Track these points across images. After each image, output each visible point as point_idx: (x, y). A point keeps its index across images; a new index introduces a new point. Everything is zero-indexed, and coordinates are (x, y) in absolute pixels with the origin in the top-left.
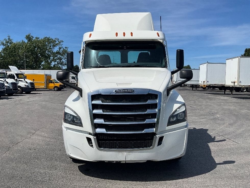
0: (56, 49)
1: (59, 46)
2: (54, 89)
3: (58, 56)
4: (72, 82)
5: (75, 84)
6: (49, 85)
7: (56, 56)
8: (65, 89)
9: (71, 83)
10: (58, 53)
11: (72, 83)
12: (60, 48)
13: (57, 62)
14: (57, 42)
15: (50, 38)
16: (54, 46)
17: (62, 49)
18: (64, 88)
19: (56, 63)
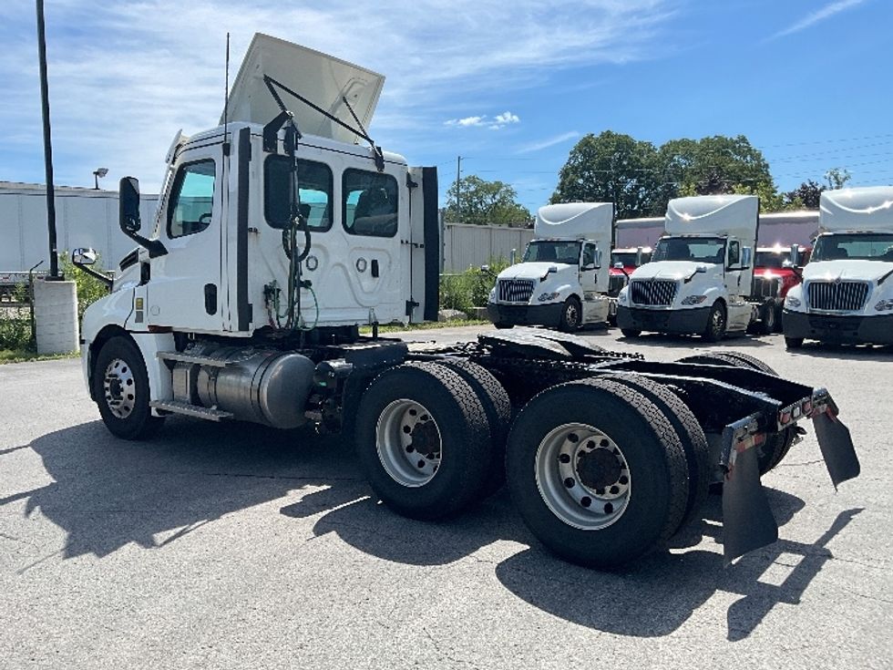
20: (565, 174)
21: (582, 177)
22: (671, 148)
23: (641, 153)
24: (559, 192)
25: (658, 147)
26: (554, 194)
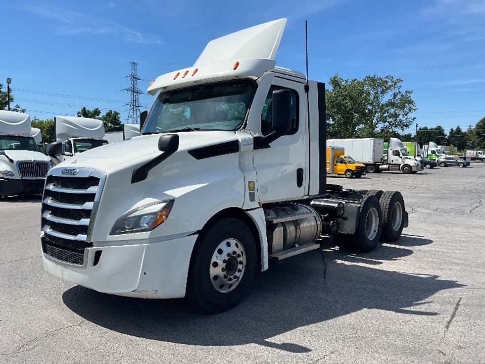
0: (386, 98)
1: (394, 91)
2: (345, 174)
3: (392, 111)
4: (392, 161)
5: (400, 165)
6: (338, 167)
7: (387, 111)
8: (367, 175)
9: (392, 163)
10: (392, 104)
11: (394, 163)
12: (395, 96)
13: (388, 122)
14: (390, 83)
15: (376, 77)
16: (383, 92)
17: (399, 96)
18: (364, 173)
19: (387, 124)
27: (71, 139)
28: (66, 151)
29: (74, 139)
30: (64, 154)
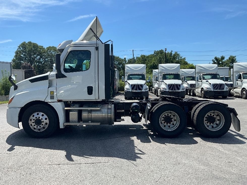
20: (17, 53)
21: (23, 54)
22: (49, 48)
23: (40, 49)
24: (15, 58)
25: (46, 48)
26: (13, 59)
27: (241, 73)
28: (239, 79)
29: (243, 73)
30: (238, 81)
